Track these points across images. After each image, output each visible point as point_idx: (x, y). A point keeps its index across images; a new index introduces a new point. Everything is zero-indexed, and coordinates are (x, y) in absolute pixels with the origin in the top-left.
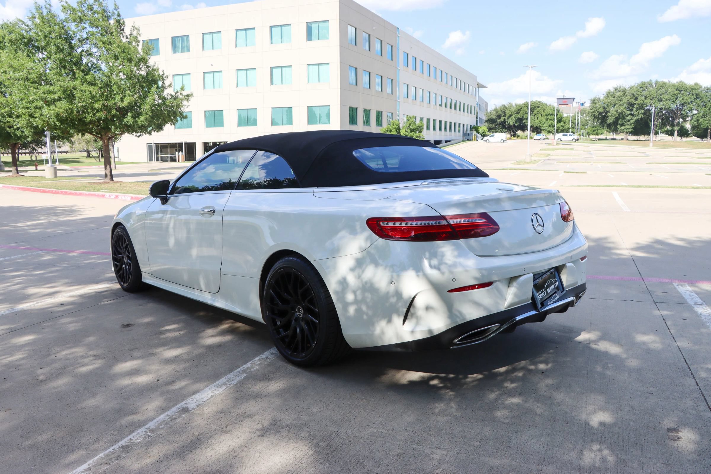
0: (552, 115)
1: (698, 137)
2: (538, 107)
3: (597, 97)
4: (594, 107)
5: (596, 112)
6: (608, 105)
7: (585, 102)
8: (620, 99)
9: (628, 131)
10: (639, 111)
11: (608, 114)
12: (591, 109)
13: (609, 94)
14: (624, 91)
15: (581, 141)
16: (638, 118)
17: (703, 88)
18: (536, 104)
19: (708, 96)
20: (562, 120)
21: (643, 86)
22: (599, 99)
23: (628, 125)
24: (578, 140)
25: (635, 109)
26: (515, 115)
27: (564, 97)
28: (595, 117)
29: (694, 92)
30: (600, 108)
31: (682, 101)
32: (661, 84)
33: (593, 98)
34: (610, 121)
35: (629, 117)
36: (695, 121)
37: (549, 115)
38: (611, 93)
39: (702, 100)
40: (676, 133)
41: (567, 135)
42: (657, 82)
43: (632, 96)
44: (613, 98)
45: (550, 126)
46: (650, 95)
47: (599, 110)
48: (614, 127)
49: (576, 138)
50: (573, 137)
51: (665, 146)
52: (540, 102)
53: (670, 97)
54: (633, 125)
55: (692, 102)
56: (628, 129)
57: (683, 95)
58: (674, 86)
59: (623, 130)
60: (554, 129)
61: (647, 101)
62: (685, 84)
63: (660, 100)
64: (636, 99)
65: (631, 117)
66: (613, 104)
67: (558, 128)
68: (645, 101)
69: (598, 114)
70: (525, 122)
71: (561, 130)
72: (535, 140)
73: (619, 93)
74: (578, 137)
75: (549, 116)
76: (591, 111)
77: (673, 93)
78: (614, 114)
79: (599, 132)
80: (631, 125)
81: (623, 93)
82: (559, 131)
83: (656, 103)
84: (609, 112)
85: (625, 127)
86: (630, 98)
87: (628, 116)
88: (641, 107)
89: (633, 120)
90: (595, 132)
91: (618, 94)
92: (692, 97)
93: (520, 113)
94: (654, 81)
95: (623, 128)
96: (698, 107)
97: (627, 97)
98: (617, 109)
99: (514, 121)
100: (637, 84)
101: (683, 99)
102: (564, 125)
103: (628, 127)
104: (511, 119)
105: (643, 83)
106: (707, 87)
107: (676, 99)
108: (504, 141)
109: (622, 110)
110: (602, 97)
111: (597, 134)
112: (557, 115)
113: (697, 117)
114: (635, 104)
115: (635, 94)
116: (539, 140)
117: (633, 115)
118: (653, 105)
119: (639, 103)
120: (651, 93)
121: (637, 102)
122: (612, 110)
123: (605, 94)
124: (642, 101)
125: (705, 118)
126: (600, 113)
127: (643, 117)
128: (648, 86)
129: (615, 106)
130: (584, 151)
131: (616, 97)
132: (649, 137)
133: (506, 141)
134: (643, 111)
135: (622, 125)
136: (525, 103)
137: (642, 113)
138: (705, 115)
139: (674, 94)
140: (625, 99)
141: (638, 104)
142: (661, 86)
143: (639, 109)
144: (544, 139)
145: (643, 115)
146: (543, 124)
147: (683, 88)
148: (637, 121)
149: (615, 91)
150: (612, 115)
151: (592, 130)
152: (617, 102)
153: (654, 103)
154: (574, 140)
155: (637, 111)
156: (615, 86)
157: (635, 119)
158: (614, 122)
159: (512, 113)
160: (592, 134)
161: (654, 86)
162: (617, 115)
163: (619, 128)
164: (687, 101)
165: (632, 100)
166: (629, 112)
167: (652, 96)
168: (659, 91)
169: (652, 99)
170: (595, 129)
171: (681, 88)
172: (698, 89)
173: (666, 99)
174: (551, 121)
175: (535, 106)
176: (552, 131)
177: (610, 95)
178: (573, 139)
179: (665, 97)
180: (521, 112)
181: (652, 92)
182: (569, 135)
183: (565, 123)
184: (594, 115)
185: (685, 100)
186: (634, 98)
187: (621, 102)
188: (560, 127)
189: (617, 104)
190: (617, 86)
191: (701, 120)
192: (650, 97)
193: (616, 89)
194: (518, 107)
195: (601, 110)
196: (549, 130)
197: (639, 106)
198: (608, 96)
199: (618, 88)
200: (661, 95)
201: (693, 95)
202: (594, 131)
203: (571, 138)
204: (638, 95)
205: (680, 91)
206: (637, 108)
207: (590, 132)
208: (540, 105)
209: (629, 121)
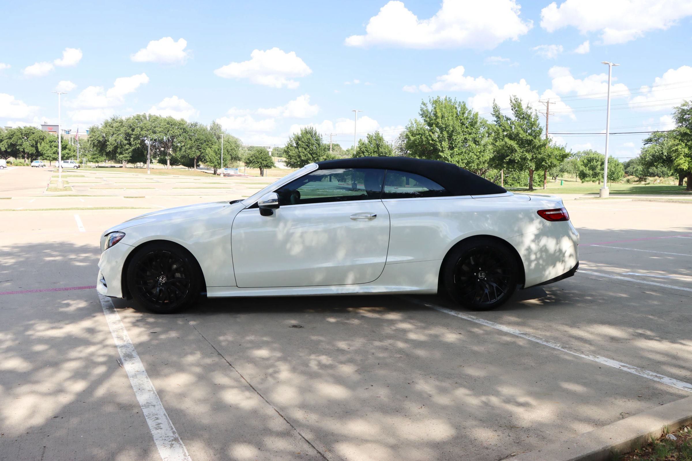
0: (55, 142)
1: (184, 165)
2: (33, 133)
3: (96, 126)
4: (93, 135)
5: (96, 141)
6: (107, 134)
7: (71, 130)
8: (118, 129)
9: (126, 159)
10: (136, 141)
11: (108, 142)
12: (90, 138)
13: (106, 124)
14: (121, 122)
15: (83, 168)
16: (135, 147)
17: (188, 124)
18: (31, 130)
19: (192, 131)
20: (67, 147)
21: (138, 119)
22: (97, 128)
23: (126, 153)
24: (79, 167)
25: (132, 139)
26: (7, 140)
27: (46, 124)
28: (94, 146)
29: (181, 126)
30: (99, 137)
31: (173, 134)
32: (154, 118)
33: (92, 127)
34: (110, 149)
35: (127, 147)
36: (184, 152)
37: (52, 141)
38: (109, 123)
39: (188, 134)
40: (168, 162)
41: (68, 163)
42: (150, 116)
43: (129, 127)
44: (111, 128)
45: (54, 153)
46: (146, 127)
47: (99, 139)
48: (112, 155)
49: (78, 166)
50: (74, 164)
51: (161, 173)
52: (34, 128)
53: (163, 130)
54: (130, 153)
55: (180, 135)
56: (126, 157)
57: (173, 128)
58: (165, 120)
59: (122, 158)
60: (59, 156)
61: (143, 133)
62: (174, 119)
63: (154, 132)
64: (133, 130)
65: (129, 146)
66: (112, 133)
67: (63, 155)
68: (142, 132)
69: (98, 143)
70: (19, 148)
71: (66, 157)
72: (32, 166)
73: (117, 124)
74: (79, 164)
75: (53, 143)
76: (91, 139)
77: (165, 126)
78: (113, 143)
79: (99, 159)
80: (129, 153)
81: (120, 124)
82: (65, 158)
83: (151, 135)
84: (108, 141)
85: (124, 156)
86: (127, 128)
87: (125, 146)
88: (137, 138)
89: (131, 149)
90: (94, 160)
91: (115, 125)
92: (180, 131)
93: (13, 139)
94: (147, 115)
95: (121, 156)
96: (185, 139)
97: (124, 128)
98: (115, 138)
99: (6, 146)
100: (133, 116)
101: (173, 133)
102: (69, 152)
103: (127, 155)
104: (3, 144)
105: (138, 116)
106: (191, 123)
107: (168, 131)
108: (4, 167)
109: (120, 139)
110: (100, 127)
111: (97, 162)
112: (62, 142)
113: (186, 148)
114: (133, 134)
115: (132, 125)
116: (37, 167)
117: (130, 144)
118: (149, 136)
119: (136, 133)
120: (146, 126)
121: (134, 133)
122: (111, 139)
123: (103, 124)
124: (138, 132)
125: (192, 149)
126: (99, 142)
127: (140, 147)
128: (143, 118)
129: (113, 135)
130: (96, 178)
131: (114, 127)
132: (145, 165)
133: (6, 167)
134: (139, 141)
135: (121, 153)
136: (18, 129)
137: (138, 143)
138: (191, 147)
139: (166, 128)
140: (122, 130)
141: (136, 135)
142: (154, 120)
143: (136, 139)
144: (42, 166)
145: (140, 145)
146: (47, 151)
147: (173, 122)
148: (134, 150)
149: (112, 122)
150: (111, 144)
151: (92, 158)
152: (115, 132)
153: (149, 135)
154: (76, 168)
155: (134, 141)
156: (113, 117)
157: (133, 148)
158: (113, 150)
159: (3, 138)
160: (92, 162)
161: (148, 119)
162: (116, 144)
163: (118, 157)
164: (176, 134)
165: (130, 131)
166: (126, 142)
167: (147, 128)
168: (153, 124)
169: (148, 130)
170: (95, 156)
171: (171, 122)
172: (184, 124)
173: (159, 131)
174: (56, 148)
175: (30, 132)
176: (57, 158)
177: (108, 125)
178: (75, 166)
179: (158, 129)
180: (14, 137)
181: (147, 124)
182: (71, 163)
183: (69, 150)
184: (94, 143)
185: (175, 133)
186: (131, 129)
187: (119, 132)
188: (65, 155)
189: (116, 134)
190: (115, 117)
191: (189, 151)
192: (145, 129)
193: (114, 120)
194: (10, 132)
195: (101, 139)
196: (54, 156)
197: (136, 137)
198: (106, 126)
199: (115, 119)
200: (155, 127)
201: (181, 129)
202: (94, 158)
203: (73, 165)
204: (135, 126)
205: (172, 125)
206: (134, 138)
207: (90, 159)
208: (35, 131)
209: (127, 150)
